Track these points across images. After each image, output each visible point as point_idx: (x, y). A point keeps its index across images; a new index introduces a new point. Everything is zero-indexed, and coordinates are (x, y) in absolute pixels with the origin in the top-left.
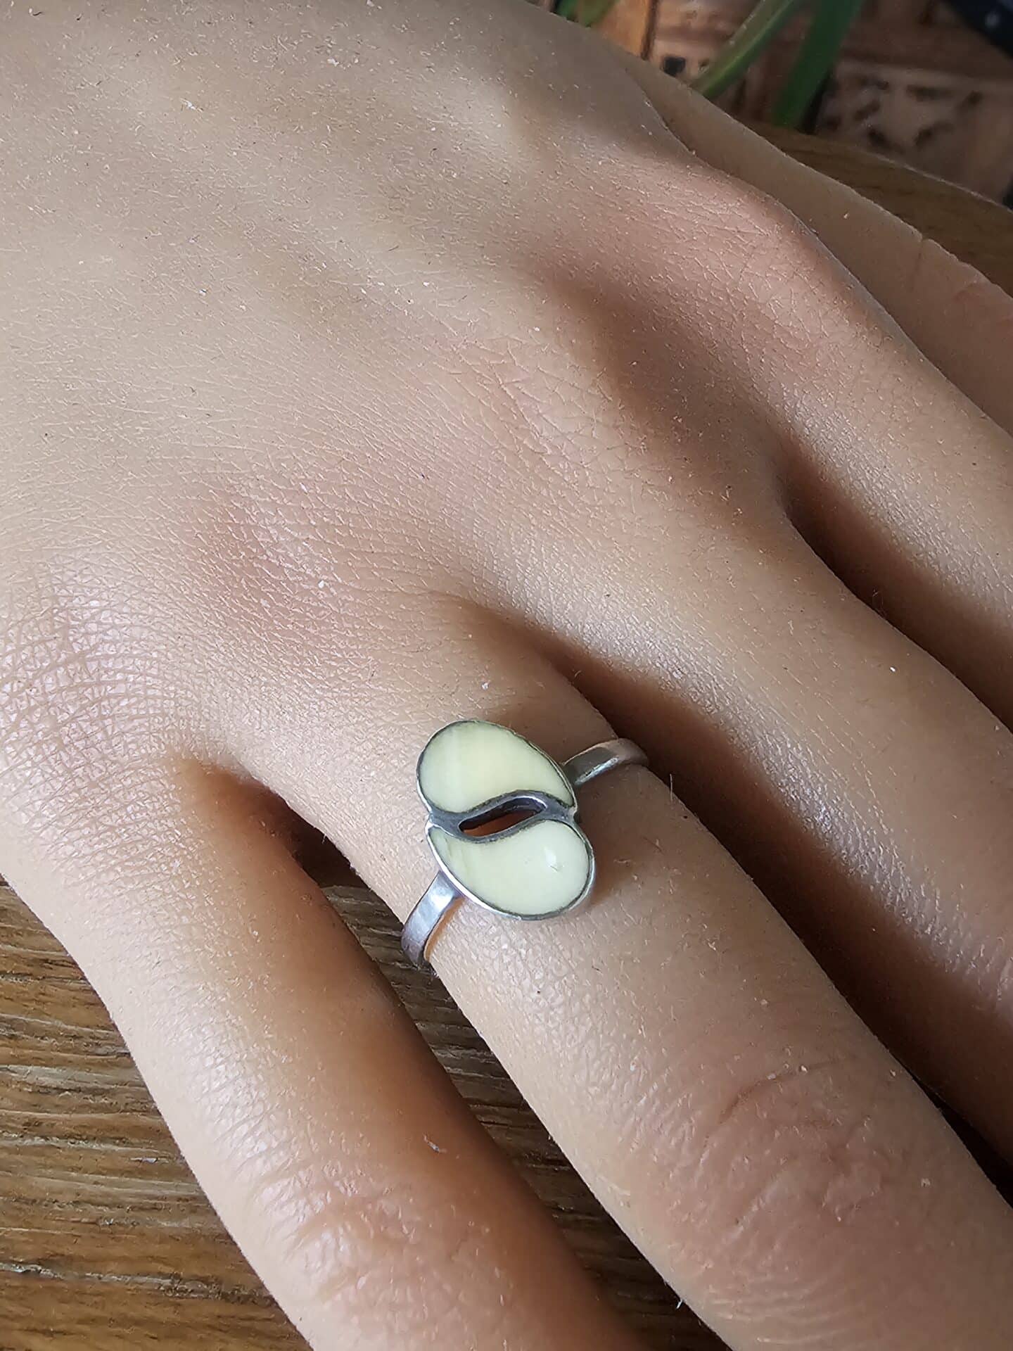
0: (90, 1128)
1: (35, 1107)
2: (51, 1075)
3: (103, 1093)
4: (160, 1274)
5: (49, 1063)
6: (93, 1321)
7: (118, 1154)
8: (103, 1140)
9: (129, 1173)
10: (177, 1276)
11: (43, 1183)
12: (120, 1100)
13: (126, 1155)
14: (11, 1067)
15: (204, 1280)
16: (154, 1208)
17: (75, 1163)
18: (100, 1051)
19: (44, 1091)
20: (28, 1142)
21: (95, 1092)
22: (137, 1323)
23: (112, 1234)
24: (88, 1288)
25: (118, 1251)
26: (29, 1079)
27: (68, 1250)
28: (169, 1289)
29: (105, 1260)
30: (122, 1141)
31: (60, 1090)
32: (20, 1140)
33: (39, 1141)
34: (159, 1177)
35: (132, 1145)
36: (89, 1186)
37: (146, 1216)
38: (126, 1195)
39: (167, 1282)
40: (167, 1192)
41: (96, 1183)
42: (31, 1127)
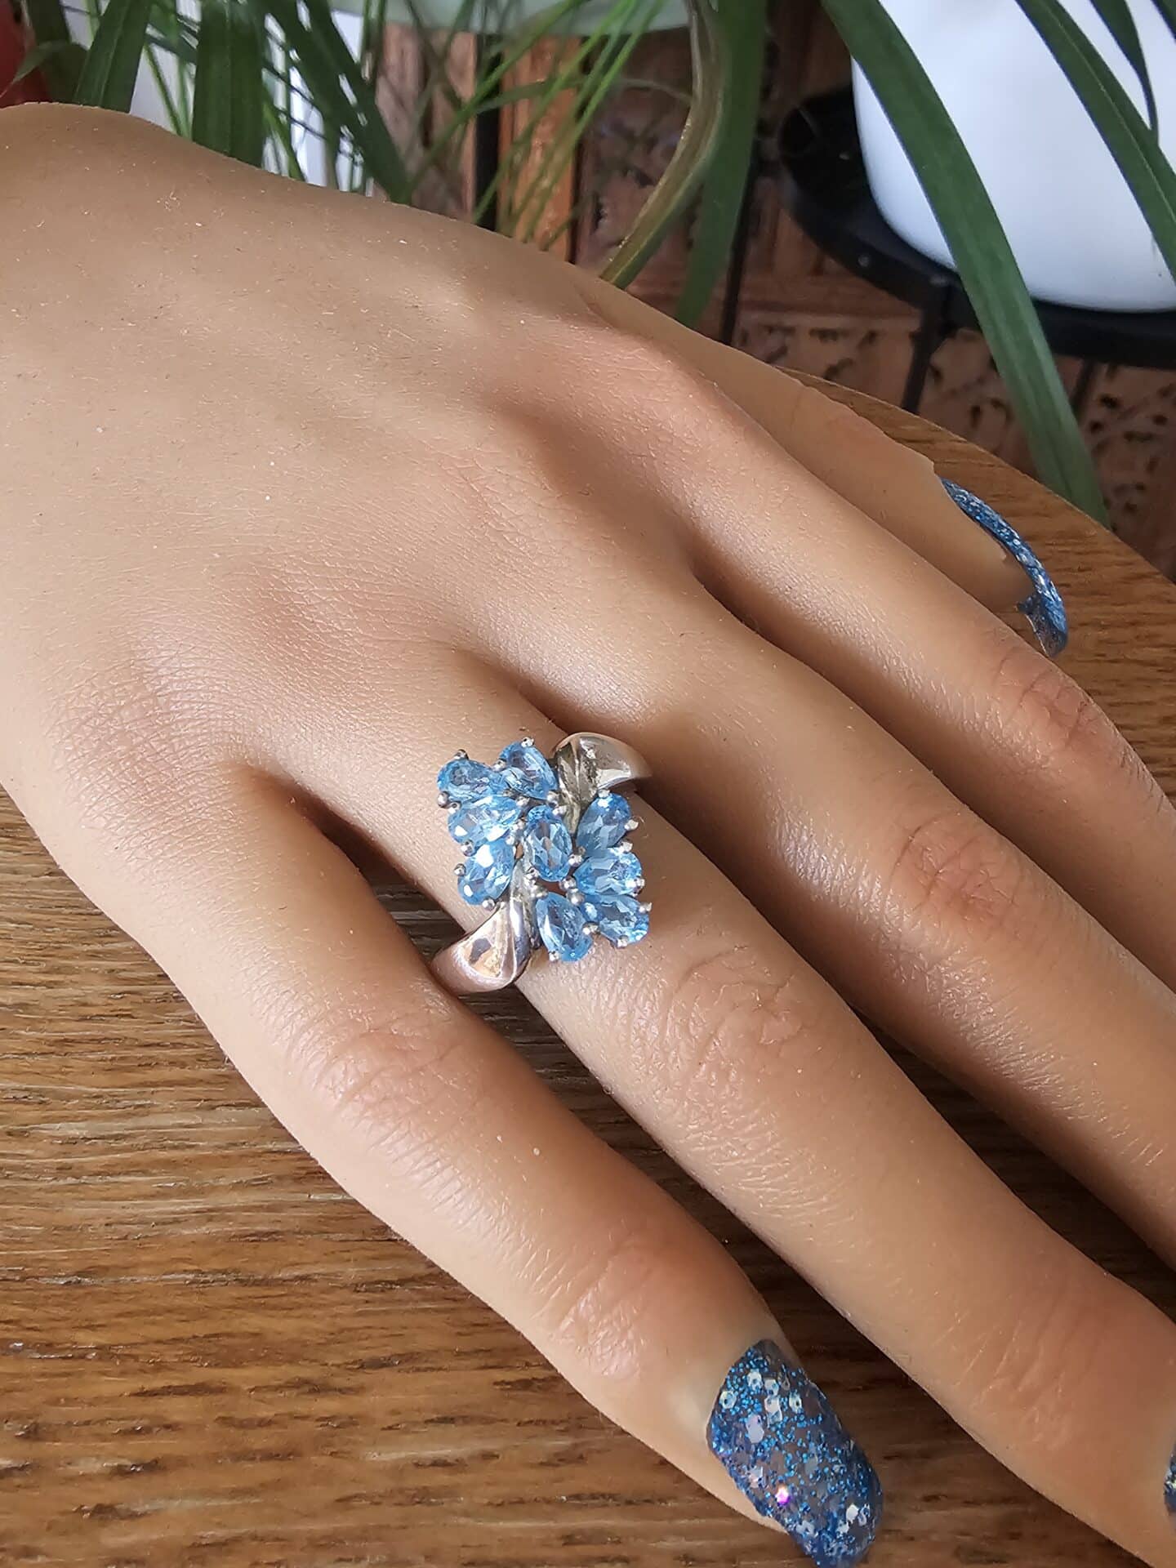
0: (117, 1164)
1: (66, 1155)
2: (78, 1128)
3: (124, 1137)
4: (185, 1271)
5: (75, 1119)
6: (129, 1314)
7: (140, 1182)
8: (127, 1173)
9: (153, 1196)
10: (199, 1271)
11: (75, 1212)
12: (141, 1141)
13: (150, 1183)
14: (42, 1126)
15: (224, 1272)
16: (176, 1221)
17: (104, 1195)
18: (118, 1105)
19: (73, 1141)
20: (61, 1182)
21: (117, 1138)
22: (169, 1311)
23: (141, 1244)
24: (124, 1289)
25: (146, 1258)
26: (58, 1134)
27: (102, 1263)
28: (192, 1282)
29: (136, 1266)
30: (145, 1173)
31: (86, 1139)
32: (54, 1182)
33: (71, 1180)
34: (178, 1197)
35: (154, 1175)
36: (116, 1210)
37: (170, 1229)
38: (149, 1213)
39: (191, 1276)
40: (186, 1208)
41: (123, 1207)
42: (63, 1170)
